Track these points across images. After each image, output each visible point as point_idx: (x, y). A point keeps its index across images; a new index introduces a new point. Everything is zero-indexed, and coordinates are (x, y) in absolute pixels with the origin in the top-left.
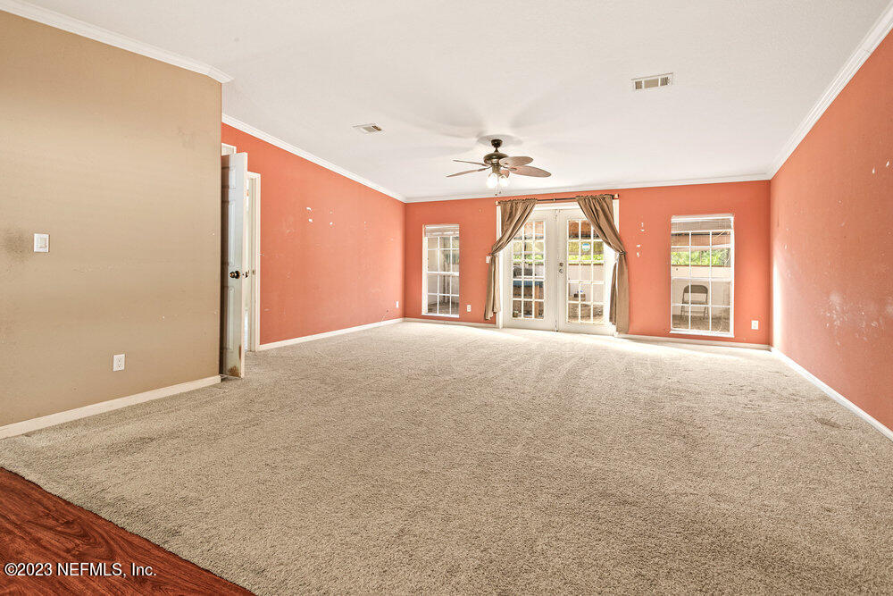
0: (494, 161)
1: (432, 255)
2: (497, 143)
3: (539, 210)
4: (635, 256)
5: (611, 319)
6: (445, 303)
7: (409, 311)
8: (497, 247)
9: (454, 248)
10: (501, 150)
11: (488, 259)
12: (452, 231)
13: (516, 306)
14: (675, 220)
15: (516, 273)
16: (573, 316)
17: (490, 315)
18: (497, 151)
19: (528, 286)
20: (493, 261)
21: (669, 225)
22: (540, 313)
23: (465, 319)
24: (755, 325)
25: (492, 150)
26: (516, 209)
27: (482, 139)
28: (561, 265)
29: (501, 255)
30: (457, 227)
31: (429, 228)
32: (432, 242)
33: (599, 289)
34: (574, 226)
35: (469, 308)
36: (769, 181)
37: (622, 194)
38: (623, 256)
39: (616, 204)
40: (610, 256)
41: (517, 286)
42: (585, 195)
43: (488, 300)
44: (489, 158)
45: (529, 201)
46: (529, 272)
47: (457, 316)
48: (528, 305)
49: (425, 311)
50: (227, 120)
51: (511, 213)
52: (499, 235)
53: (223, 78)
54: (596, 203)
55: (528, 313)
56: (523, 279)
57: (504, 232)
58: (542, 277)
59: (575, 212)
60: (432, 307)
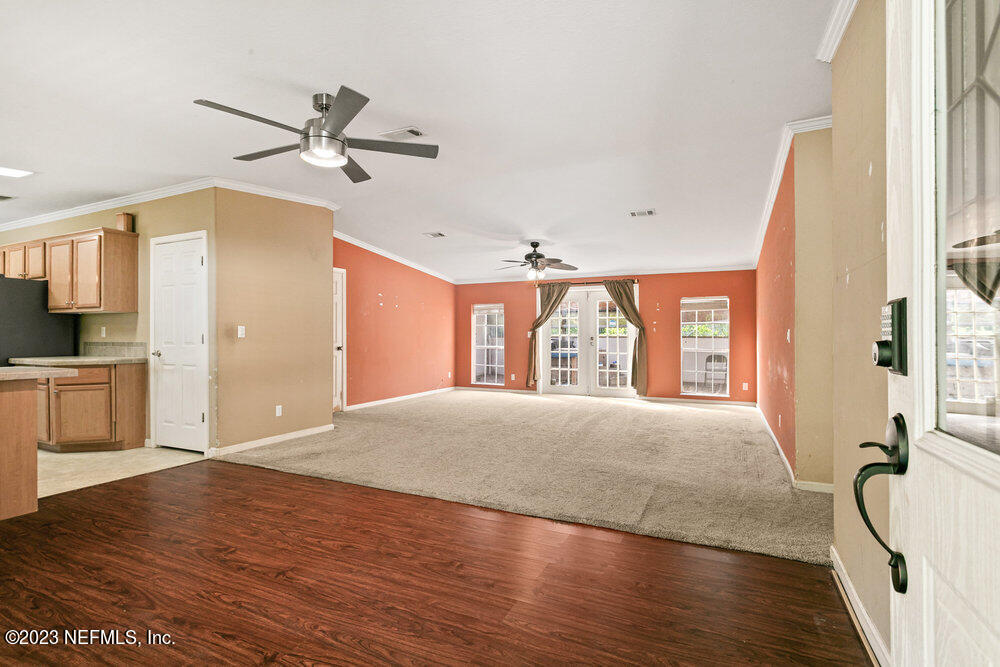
0: (534, 259)
1: (480, 330)
2: (535, 245)
3: (572, 291)
4: (653, 330)
5: (633, 384)
6: (491, 374)
7: (461, 380)
8: (537, 324)
9: (500, 323)
10: (539, 250)
11: (529, 334)
12: (497, 310)
13: (554, 374)
14: (684, 301)
15: (554, 346)
16: (602, 383)
17: (531, 383)
18: (535, 251)
19: (564, 358)
20: (534, 335)
21: (678, 307)
22: (574, 381)
23: (510, 386)
24: (745, 386)
25: (530, 250)
26: (553, 293)
27: (523, 242)
28: (592, 338)
29: (540, 331)
30: (502, 305)
31: (477, 306)
32: (480, 320)
33: (623, 358)
34: (603, 305)
35: (513, 377)
36: (755, 271)
37: (642, 279)
38: (643, 331)
39: (636, 288)
40: (632, 331)
41: (554, 358)
42: (611, 280)
43: (529, 369)
44: (528, 257)
45: (564, 285)
46: (564, 345)
47: (503, 385)
48: (564, 374)
49: (473, 381)
50: (338, 235)
51: (549, 294)
52: (539, 313)
53: (333, 207)
54: (620, 288)
55: (564, 382)
56: (560, 351)
57: (543, 312)
58: (576, 351)
59: (602, 294)
60: (479, 378)
